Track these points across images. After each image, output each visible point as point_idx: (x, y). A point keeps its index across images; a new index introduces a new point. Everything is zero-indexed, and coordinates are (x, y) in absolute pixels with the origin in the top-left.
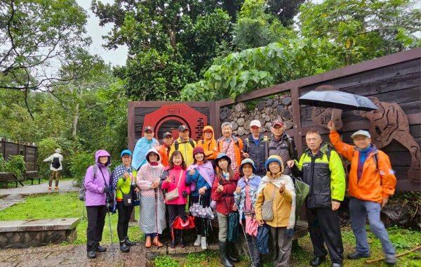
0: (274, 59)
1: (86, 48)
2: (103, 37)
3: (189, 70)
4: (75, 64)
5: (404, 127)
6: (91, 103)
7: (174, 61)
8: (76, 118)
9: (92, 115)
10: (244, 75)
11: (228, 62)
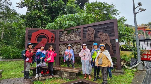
0: (77, 18)
1: (9, 6)
2: (17, 3)
3: (49, 19)
4: (4, 12)
5: (109, 40)
6: (10, 27)
7: (44, 15)
8: (3, 32)
9: (10, 32)
10: (67, 22)
11: (63, 17)
